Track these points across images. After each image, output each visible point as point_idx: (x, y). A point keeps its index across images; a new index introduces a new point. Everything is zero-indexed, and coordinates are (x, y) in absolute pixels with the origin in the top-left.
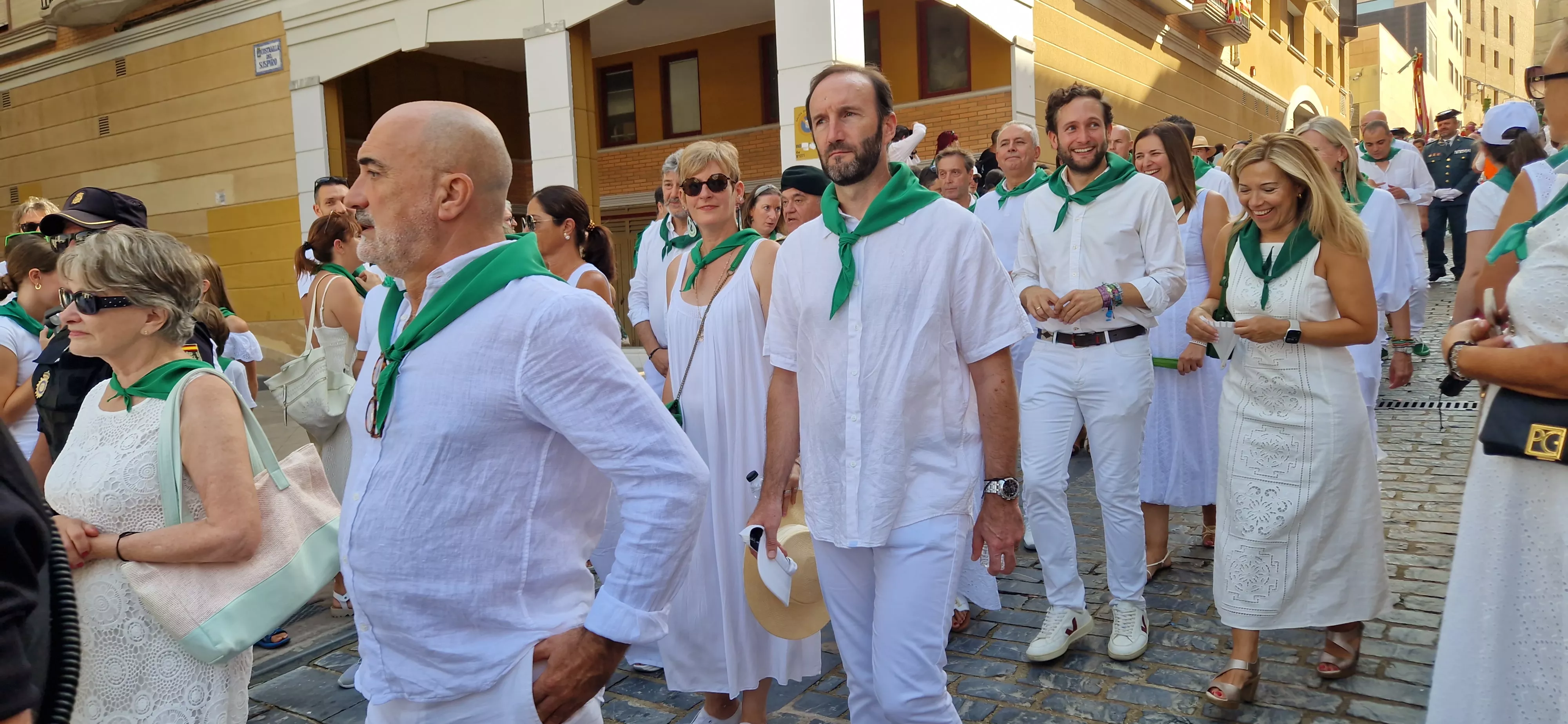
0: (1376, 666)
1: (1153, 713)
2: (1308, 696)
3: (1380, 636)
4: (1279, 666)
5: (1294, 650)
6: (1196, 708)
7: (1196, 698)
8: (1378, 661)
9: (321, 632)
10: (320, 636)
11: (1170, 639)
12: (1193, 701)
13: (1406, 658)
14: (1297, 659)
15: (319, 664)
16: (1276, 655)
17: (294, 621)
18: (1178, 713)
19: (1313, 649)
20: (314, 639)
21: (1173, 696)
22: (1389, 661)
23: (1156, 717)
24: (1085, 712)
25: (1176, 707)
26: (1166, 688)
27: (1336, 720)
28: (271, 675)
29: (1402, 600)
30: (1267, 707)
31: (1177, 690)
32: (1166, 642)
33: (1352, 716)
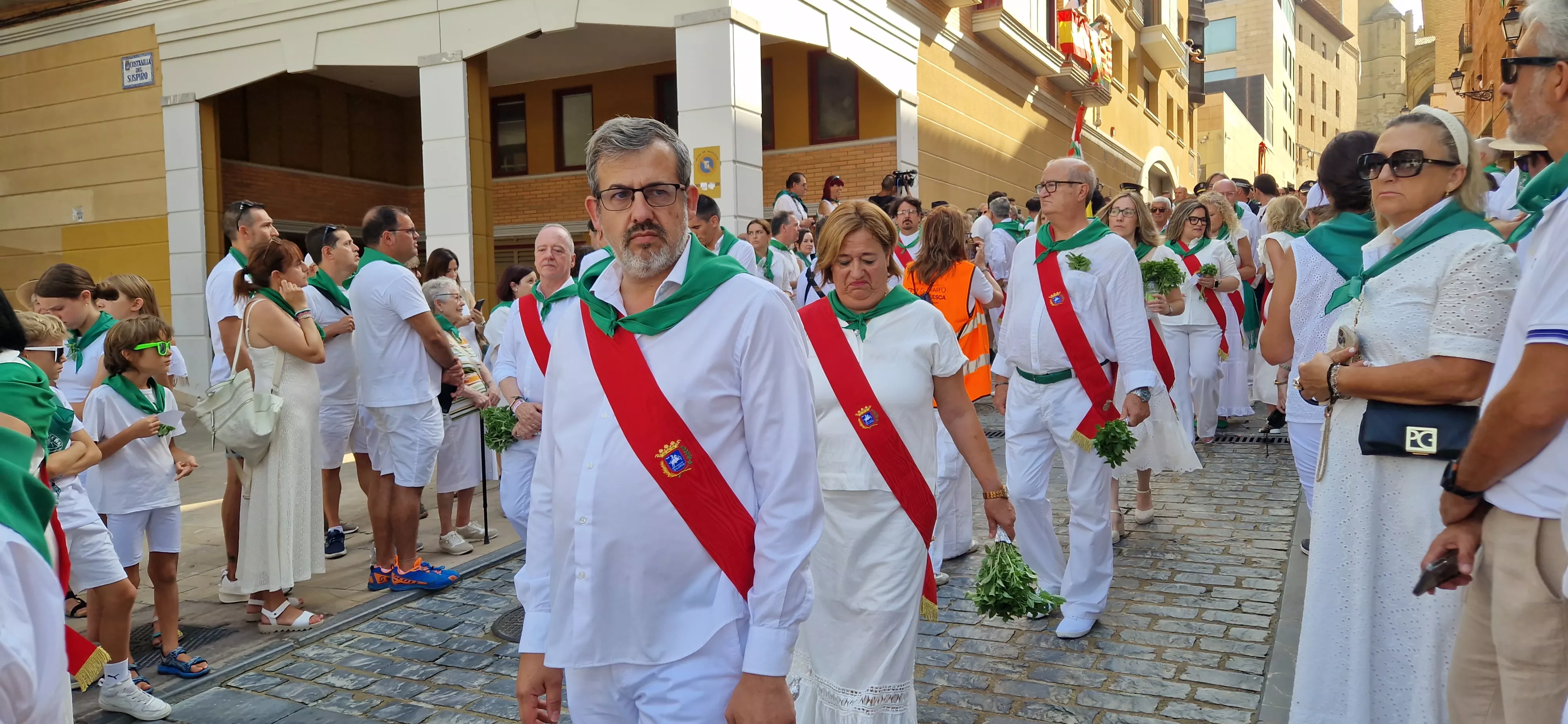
0: (1218, 659)
1: (1034, 704)
2: (1163, 686)
3: (1222, 636)
4: (1140, 662)
5: (1152, 649)
6: (1070, 699)
7: (1070, 691)
8: (1220, 656)
9: (231, 654)
10: (231, 658)
11: (1046, 641)
12: (1068, 693)
13: (1242, 653)
14: (1155, 655)
15: (233, 685)
16: (1136, 653)
17: (200, 644)
18: (1056, 703)
19: (1166, 648)
20: (226, 660)
21: (1051, 689)
22: (1228, 655)
23: (1037, 707)
24: (976, 705)
25: (1053, 698)
26: (1045, 683)
27: (1186, 704)
28: (182, 696)
29: (1240, 606)
30: (1130, 696)
31: (1054, 684)
32: (1043, 644)
33: (1199, 700)
